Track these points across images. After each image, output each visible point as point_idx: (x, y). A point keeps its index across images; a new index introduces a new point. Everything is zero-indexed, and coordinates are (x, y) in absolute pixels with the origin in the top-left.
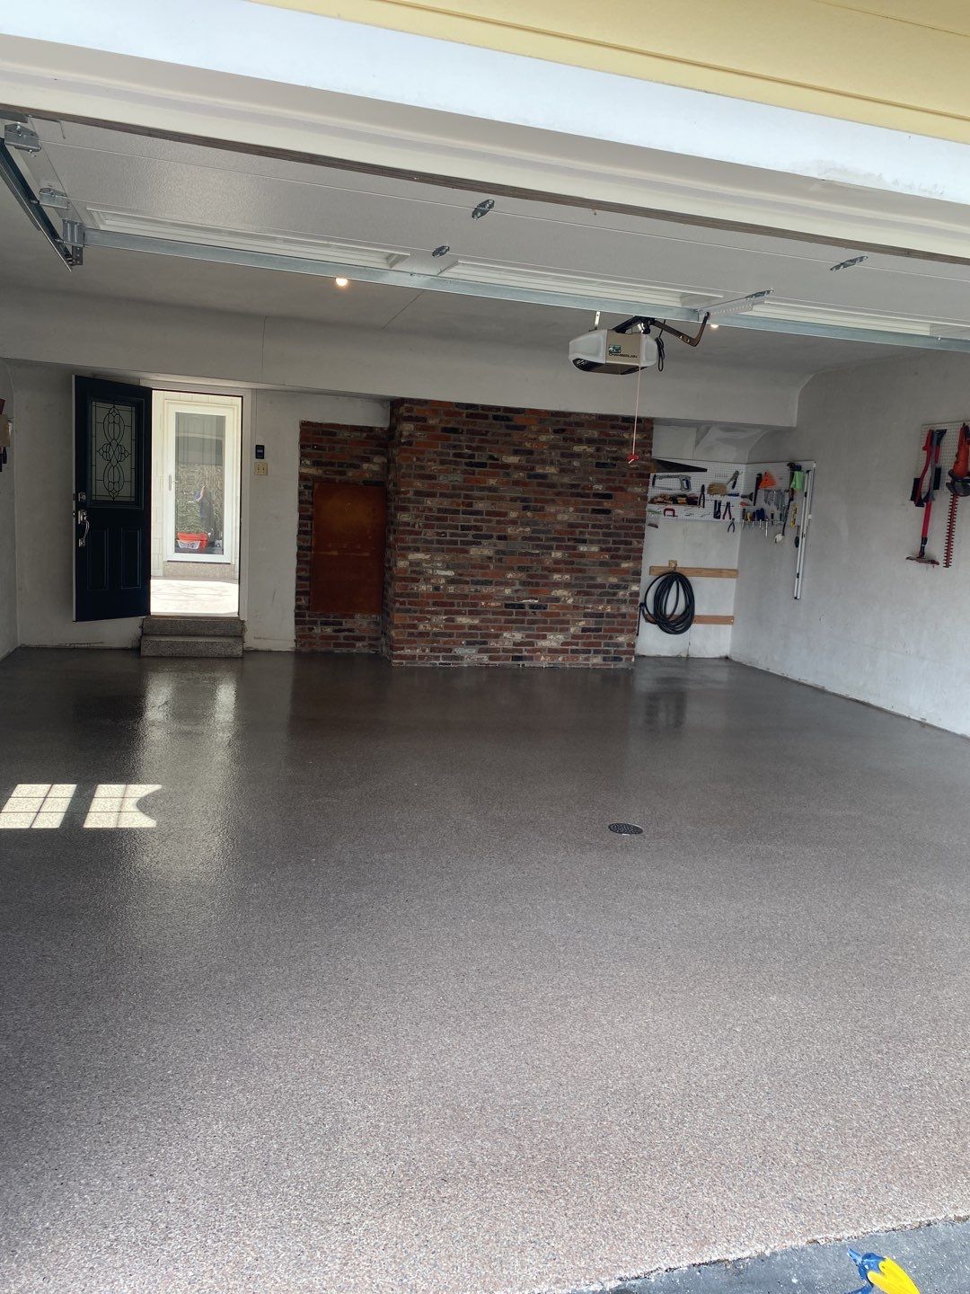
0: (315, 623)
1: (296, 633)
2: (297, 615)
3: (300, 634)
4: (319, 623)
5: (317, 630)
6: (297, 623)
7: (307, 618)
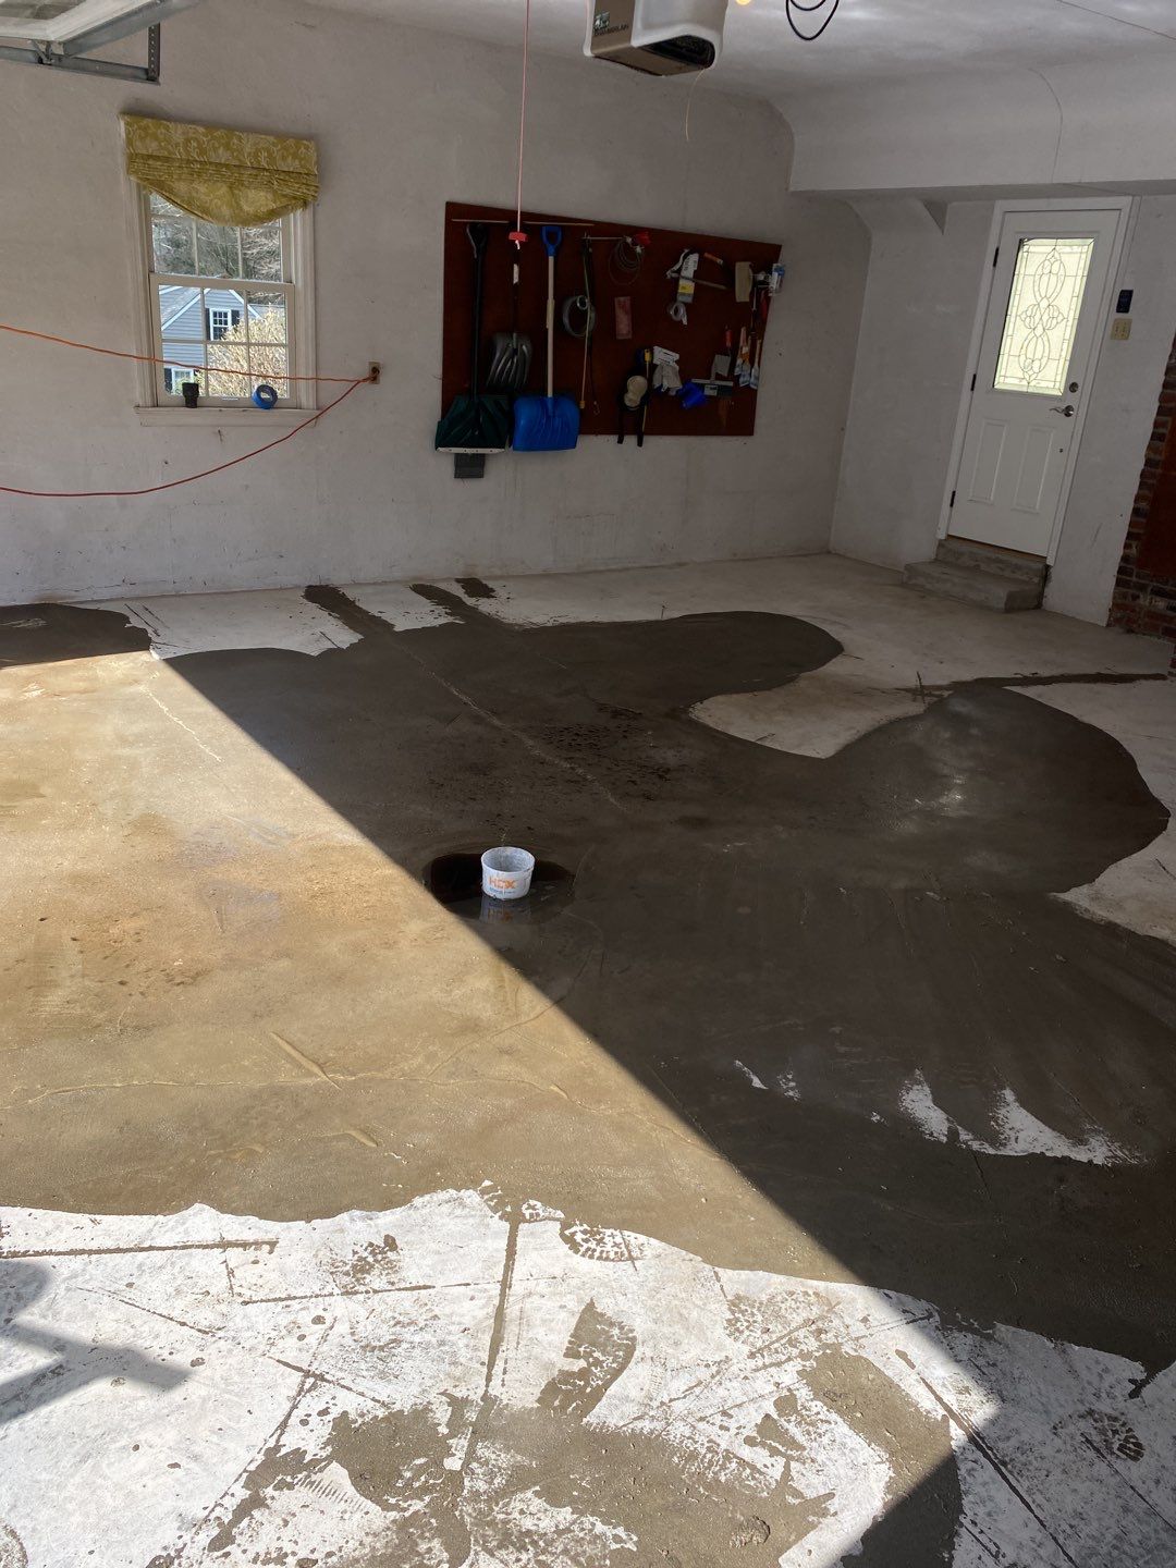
0: (1142, 588)
1: (1114, 598)
2: (1121, 571)
3: (1119, 601)
4: (1149, 589)
5: (1144, 600)
6: (1119, 583)
7: (1134, 579)
